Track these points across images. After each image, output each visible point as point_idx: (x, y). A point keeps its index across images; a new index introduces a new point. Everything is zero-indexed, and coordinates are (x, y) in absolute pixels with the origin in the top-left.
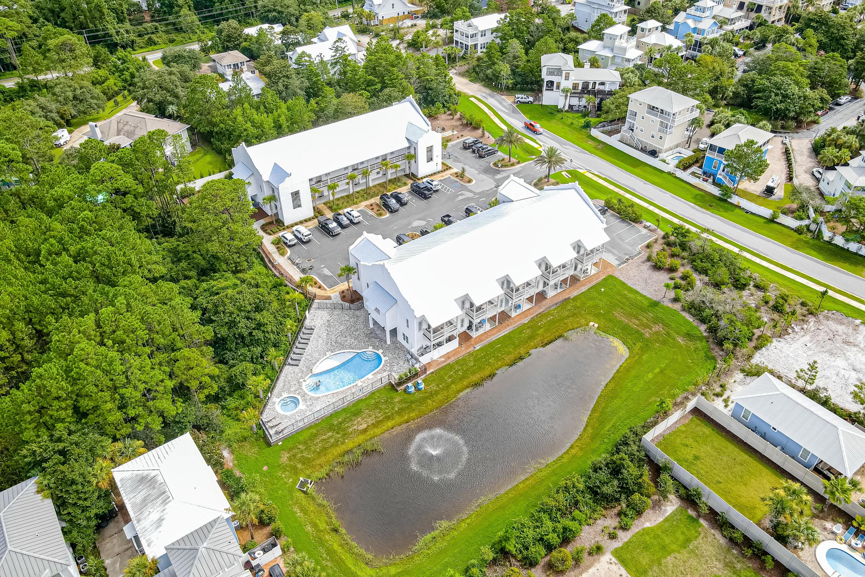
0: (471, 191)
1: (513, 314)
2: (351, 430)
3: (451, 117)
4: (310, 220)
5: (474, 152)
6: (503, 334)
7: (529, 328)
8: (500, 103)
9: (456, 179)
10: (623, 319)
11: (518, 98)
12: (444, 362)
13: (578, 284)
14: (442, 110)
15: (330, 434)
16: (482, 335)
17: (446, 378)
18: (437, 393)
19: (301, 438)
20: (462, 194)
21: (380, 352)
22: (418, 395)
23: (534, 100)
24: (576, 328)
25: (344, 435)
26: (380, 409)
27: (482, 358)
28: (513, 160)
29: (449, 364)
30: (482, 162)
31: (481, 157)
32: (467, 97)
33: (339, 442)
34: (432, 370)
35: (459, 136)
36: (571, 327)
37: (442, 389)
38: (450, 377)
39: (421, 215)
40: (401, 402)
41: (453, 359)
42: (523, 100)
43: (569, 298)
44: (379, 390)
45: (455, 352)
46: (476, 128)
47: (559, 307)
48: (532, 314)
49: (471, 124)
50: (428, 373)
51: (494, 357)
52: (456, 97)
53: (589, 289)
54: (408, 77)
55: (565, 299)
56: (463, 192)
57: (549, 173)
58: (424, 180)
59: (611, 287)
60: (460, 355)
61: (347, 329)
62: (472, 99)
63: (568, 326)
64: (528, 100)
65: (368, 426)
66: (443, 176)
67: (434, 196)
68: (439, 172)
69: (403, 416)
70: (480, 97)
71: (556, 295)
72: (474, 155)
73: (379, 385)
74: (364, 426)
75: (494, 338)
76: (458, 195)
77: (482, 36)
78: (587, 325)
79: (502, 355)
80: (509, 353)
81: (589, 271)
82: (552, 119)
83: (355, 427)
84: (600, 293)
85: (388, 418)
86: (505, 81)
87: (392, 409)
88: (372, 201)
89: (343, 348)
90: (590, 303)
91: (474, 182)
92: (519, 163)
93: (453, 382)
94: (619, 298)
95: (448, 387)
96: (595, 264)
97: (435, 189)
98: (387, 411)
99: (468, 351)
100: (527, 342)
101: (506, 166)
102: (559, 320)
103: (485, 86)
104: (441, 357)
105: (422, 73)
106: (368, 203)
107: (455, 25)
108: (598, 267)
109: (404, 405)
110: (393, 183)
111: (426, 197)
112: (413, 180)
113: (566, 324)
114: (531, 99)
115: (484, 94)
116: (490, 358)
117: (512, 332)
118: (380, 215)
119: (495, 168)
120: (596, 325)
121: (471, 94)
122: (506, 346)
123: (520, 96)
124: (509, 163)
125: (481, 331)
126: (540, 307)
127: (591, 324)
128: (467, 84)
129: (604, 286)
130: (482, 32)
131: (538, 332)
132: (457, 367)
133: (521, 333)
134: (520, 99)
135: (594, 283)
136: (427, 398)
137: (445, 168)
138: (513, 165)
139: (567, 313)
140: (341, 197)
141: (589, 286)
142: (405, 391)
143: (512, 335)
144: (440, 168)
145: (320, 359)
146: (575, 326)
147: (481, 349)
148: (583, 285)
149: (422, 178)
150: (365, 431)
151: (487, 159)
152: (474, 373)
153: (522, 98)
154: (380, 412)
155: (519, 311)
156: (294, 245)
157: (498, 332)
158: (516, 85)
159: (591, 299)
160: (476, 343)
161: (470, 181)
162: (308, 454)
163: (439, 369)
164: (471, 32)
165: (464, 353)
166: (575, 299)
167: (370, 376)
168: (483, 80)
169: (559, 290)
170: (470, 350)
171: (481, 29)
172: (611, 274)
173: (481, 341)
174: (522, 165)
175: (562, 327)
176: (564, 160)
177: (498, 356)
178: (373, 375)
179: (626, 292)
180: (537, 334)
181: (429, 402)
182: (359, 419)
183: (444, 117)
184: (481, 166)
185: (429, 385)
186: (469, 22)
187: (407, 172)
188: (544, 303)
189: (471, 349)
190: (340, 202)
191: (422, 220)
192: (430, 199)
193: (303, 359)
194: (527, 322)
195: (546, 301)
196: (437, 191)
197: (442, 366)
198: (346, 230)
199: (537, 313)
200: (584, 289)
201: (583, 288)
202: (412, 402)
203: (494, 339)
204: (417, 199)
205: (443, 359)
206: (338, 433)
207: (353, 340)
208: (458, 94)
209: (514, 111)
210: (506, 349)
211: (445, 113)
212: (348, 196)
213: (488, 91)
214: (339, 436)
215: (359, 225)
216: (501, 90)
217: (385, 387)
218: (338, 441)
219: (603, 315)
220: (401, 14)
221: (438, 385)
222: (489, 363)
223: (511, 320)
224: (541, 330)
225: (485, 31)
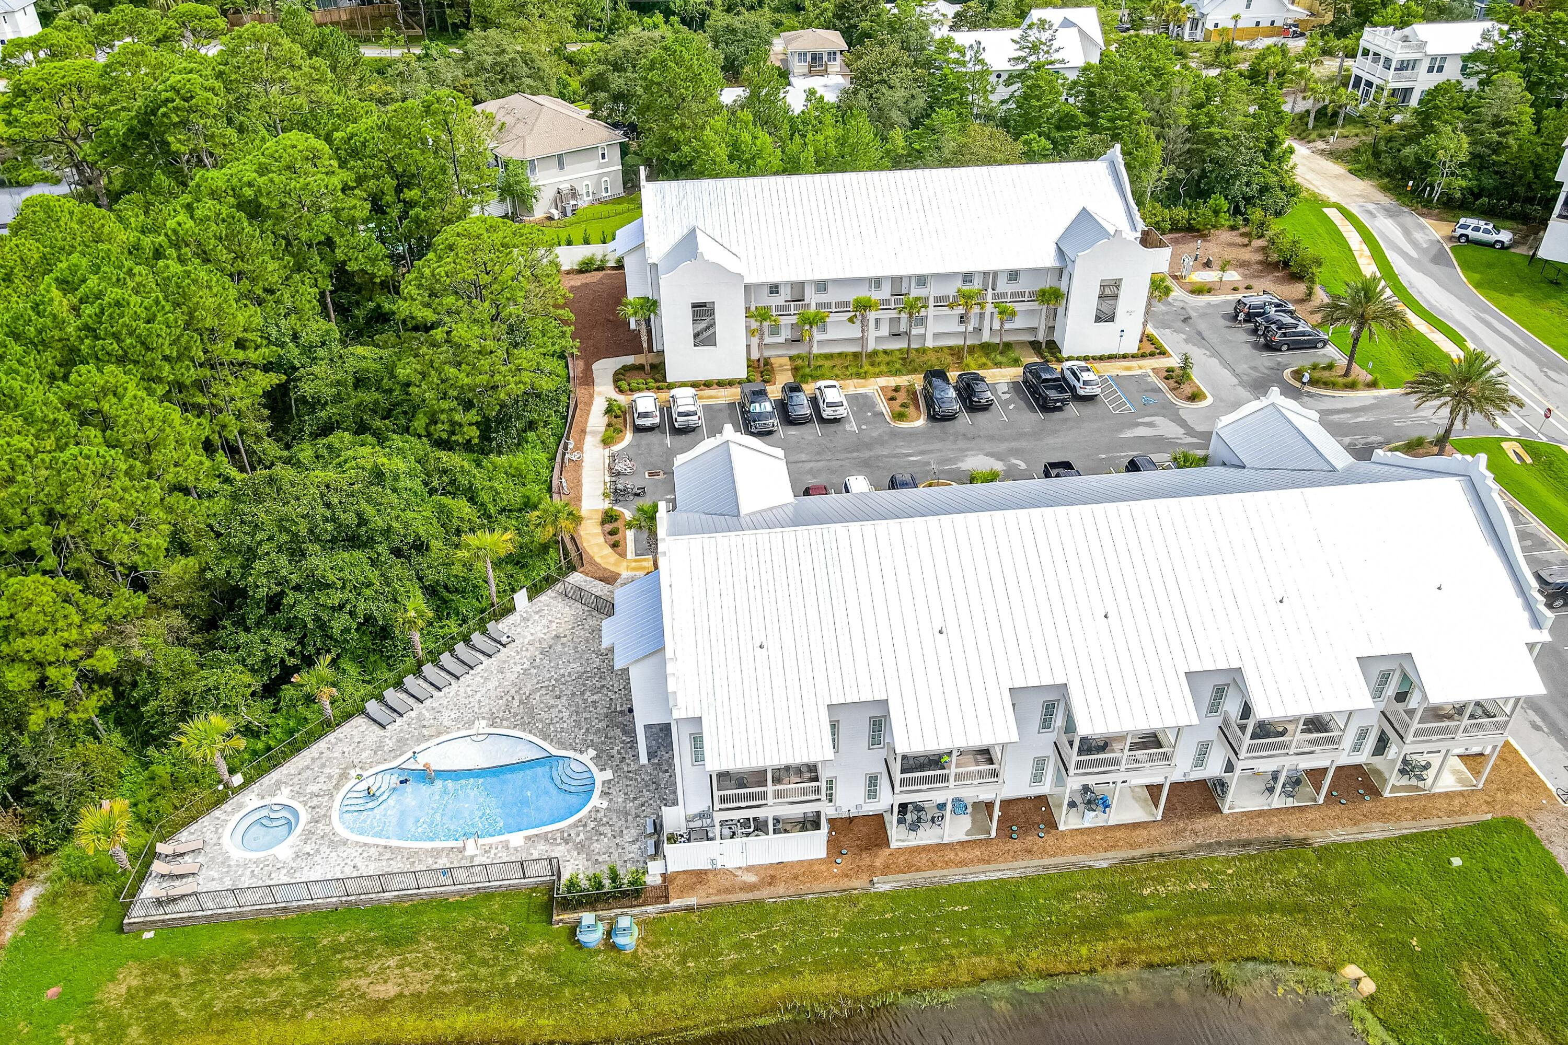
0: (1183, 423)
1: (1068, 821)
2: (346, 984)
3: (1246, 241)
4: (731, 383)
5: (1255, 331)
6: (996, 876)
7: (1100, 888)
8: (1407, 233)
9: (1162, 385)
10: (1491, 1009)
11: (1465, 227)
12: (752, 887)
13: (1368, 804)
14: (1225, 219)
15: (285, 969)
16: (925, 849)
17: (723, 943)
18: (664, 982)
19: (206, 946)
20: (1151, 425)
21: (602, 776)
22: (604, 966)
23: (1514, 243)
24: (1283, 963)
25: (318, 992)
26: (470, 955)
27: (883, 925)
28: (1358, 372)
29: (759, 903)
30: (1267, 360)
31: (1270, 347)
32: (1318, 203)
33: (288, 1011)
34: (693, 901)
35: (1241, 286)
36: (1263, 949)
37: (690, 978)
38: (744, 945)
39: (1003, 447)
40: (539, 961)
41: (780, 889)
42: (1480, 236)
43: (1303, 843)
44: (508, 893)
45: (806, 870)
46: (1296, 277)
47: (1251, 858)
48: (1132, 846)
49: (1286, 264)
50: (674, 903)
51: (923, 940)
52: (1282, 195)
53: (1405, 838)
54: (1160, 121)
55: (1287, 842)
56: (1158, 420)
57: (1448, 431)
58: (1068, 364)
59: (1496, 863)
60: (811, 889)
61: (580, 677)
62: (1332, 213)
63: (1253, 941)
64: (1494, 237)
65: (401, 995)
66: (1129, 369)
67: (1073, 409)
68: (1124, 357)
69: (515, 1013)
70: (1354, 210)
71: (1260, 814)
72: (1253, 339)
73: (514, 879)
74: (390, 990)
75: (955, 875)
76: (1139, 424)
77: (1430, 70)
78: (1332, 969)
79: (957, 945)
80: (984, 949)
81: (1431, 774)
82: (1548, 297)
83: (363, 982)
84: (1441, 869)
85: (470, 997)
86: (1444, 180)
87: (503, 973)
88: (902, 381)
89: (523, 726)
90: (1386, 893)
91: (1209, 400)
92: (1373, 385)
93: (736, 969)
94: (1510, 916)
95: (711, 978)
96: (1473, 760)
97: (1082, 392)
98: (483, 971)
99: (844, 884)
100: (1067, 936)
101: (1327, 384)
102: (1229, 907)
103: (1385, 189)
104: (750, 869)
105: (1204, 119)
106: (892, 381)
107: (1365, 36)
108: (1477, 773)
109: (543, 977)
110: (987, 355)
111: (1046, 407)
112: (1043, 357)
113: (1248, 928)
114: (1505, 236)
115: (1371, 207)
116: (906, 940)
117: (1032, 881)
118: (900, 416)
119: (1292, 382)
120: (1368, 986)
121: (1334, 198)
122: (985, 922)
123: (1473, 222)
124: (1342, 380)
125: (927, 836)
126: (1178, 833)
127: (1352, 971)
128: (1337, 177)
129: (1466, 850)
130: (1434, 59)
131: (1129, 918)
132: (781, 923)
133: (1062, 894)
134: (1468, 232)
135: (1433, 824)
136: (625, 985)
137: (1149, 348)
138: (1352, 386)
139: (1270, 892)
140: (840, 354)
141: (1408, 827)
142: (573, 930)
143: (1025, 889)
144: (1131, 346)
145: (448, 730)
146: (1283, 952)
147: (893, 897)
148: (1384, 817)
149: (1069, 359)
150: (383, 1006)
151: (1281, 357)
152: (823, 967)
153: (1477, 229)
154: (462, 966)
155: (1092, 819)
156: (650, 429)
157: (982, 861)
158: (1477, 196)
159: (1393, 878)
160: (887, 869)
161: (1194, 397)
162: (184, 1007)
163: (717, 905)
164: (1400, 54)
165: (828, 885)
166: (1327, 853)
167: (517, 839)
168: (1388, 174)
169: (1277, 801)
170: (855, 883)
171: (1432, 50)
172: (1520, 814)
173: (909, 867)
174: (1383, 392)
175: (1226, 933)
176: (1513, 399)
177: (937, 945)
178: (528, 838)
179: (1551, 910)
180: (1119, 925)
181: (623, 1001)
182: (392, 962)
183: (1226, 236)
184: (1254, 368)
185: (658, 945)
186: (1406, 31)
187: (1041, 337)
188: (1200, 824)
189: (858, 883)
190: (828, 364)
191: (998, 459)
192: (1057, 415)
193: (413, 714)
194: (1103, 865)
195: (1213, 820)
196: (1091, 398)
197: (732, 898)
198: (793, 431)
199: (1156, 849)
200: (1377, 831)
201: (1377, 825)
202: (568, 979)
203: (957, 879)
204: (1022, 404)
205: (752, 878)
206: (306, 977)
207: (566, 714)
208: (1293, 192)
209: (1439, 258)
210: (979, 931)
211: (1233, 228)
212: (856, 355)
213: (1387, 200)
214: (302, 988)
215: (832, 428)
216: (1428, 203)
217: (533, 890)
218: (289, 1004)
219: (1412, 957)
220: (1265, 23)
221: (684, 958)
222: (896, 953)
223: (1050, 839)
224: (1142, 915)
225: (1444, 58)
